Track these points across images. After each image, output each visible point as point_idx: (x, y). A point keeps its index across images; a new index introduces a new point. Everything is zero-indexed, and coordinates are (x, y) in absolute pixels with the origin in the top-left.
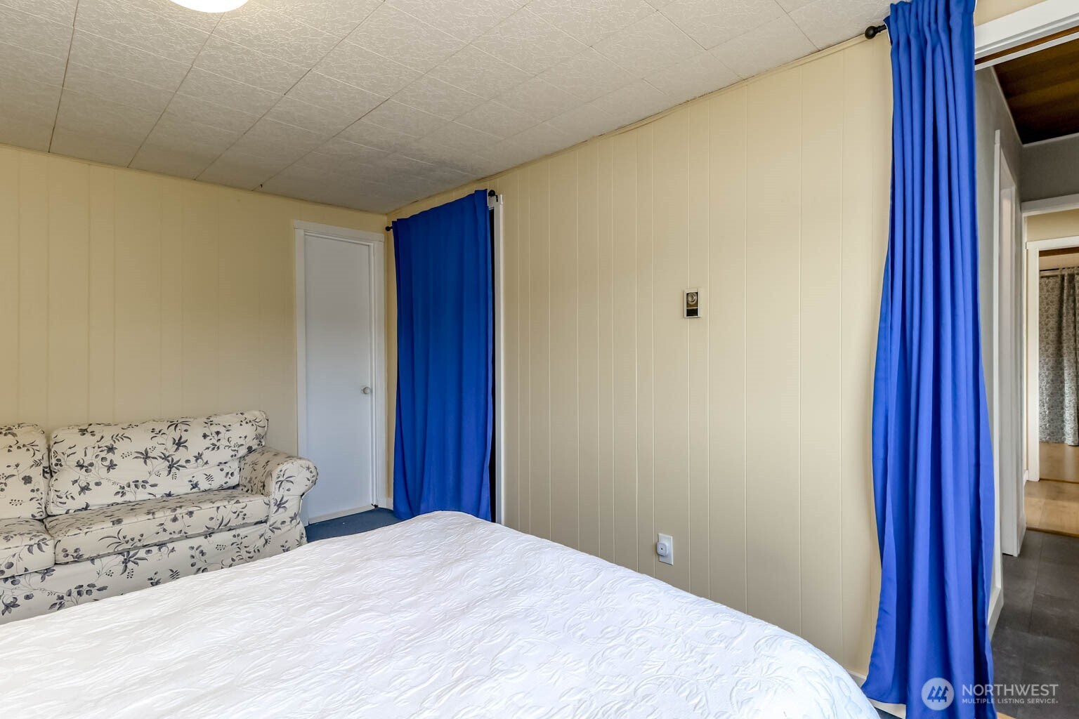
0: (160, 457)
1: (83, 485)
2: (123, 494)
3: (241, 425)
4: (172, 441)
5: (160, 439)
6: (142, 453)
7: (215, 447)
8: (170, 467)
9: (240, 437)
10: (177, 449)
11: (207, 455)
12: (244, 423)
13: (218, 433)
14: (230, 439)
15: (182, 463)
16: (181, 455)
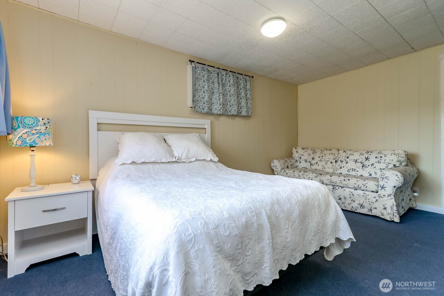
0: (360, 162)
1: (341, 167)
2: (349, 172)
3: (391, 155)
4: (365, 158)
5: (362, 156)
6: (355, 160)
7: (379, 162)
8: (363, 166)
9: (390, 160)
10: (366, 161)
11: (375, 165)
12: (393, 155)
13: (381, 157)
14: (385, 160)
15: (367, 166)
16: (366, 163)
